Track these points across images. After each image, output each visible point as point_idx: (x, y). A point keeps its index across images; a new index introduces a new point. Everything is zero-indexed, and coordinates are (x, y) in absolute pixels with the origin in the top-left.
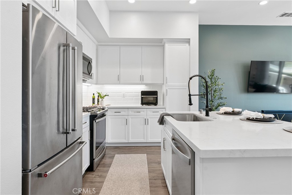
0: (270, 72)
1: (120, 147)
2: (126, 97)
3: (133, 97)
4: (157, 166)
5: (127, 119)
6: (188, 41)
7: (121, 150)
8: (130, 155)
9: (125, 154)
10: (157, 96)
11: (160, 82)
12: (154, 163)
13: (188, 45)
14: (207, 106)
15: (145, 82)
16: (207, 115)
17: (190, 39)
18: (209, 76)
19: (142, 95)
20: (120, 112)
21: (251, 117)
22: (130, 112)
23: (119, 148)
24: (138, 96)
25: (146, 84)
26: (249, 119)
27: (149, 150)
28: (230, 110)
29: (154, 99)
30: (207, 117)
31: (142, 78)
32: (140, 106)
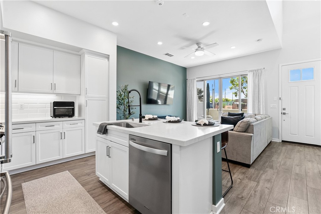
0: (154, 90)
1: (24, 173)
2: (25, 109)
3: (38, 108)
4: (88, 178)
5: (34, 136)
6: (108, 57)
7: (27, 176)
8: (46, 177)
9: (37, 179)
10: (73, 107)
11: (76, 92)
12: (82, 176)
13: (107, 60)
14: (141, 115)
15: (57, 91)
16: (141, 121)
17: (109, 55)
18: (123, 90)
19: (54, 106)
20: (23, 128)
21: (172, 121)
22: (39, 127)
23: (21, 175)
24: (46, 108)
25: (57, 94)
26: (170, 122)
27: (69, 166)
28: (151, 117)
29: (67, 110)
30: (140, 123)
31: (53, 87)
32: (50, 119)
